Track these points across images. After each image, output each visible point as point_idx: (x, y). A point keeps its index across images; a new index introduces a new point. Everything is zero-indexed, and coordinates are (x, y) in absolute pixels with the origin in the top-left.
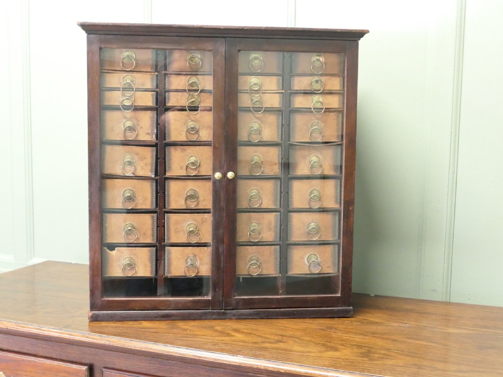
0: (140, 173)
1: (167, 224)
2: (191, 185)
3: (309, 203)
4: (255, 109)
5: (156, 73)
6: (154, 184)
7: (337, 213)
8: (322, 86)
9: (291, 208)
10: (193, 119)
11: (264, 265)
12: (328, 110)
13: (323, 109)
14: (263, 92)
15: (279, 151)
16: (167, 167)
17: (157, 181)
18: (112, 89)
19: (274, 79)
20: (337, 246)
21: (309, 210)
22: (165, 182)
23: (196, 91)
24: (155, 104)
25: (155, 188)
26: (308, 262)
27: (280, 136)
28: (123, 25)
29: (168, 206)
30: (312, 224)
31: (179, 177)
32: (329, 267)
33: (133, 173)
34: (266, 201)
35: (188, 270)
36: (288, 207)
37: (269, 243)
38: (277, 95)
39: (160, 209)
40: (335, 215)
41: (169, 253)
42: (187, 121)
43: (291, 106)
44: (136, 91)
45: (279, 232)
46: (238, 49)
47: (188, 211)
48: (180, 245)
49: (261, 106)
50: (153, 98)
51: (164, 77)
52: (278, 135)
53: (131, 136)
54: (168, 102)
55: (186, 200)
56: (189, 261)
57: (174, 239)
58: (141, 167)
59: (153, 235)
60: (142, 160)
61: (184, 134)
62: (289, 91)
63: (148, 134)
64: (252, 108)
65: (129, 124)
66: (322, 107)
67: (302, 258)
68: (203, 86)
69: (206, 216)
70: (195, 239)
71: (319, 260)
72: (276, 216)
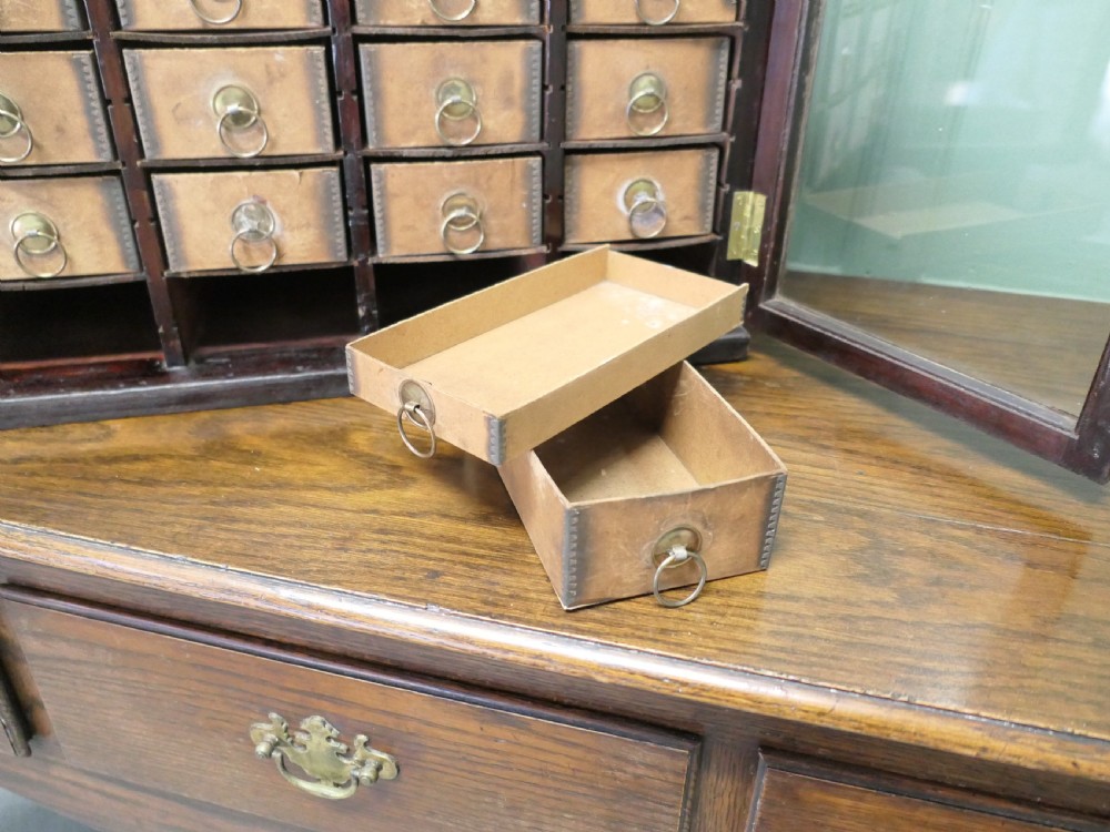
1: (138, 88)
3: (638, 6)
7: (726, 42)
9: (578, 24)
11: (493, 222)
20: (715, 154)
21: (640, 33)
26: (628, 202)
29: (131, 17)
30: (645, 81)
32: (686, 218)
35: (246, 250)
36: (568, 19)
37: (506, 149)
39: (104, 36)
40: (719, 47)
41: (169, 196)
45: (537, 112)
47: (209, 38)
48: (202, 164)
56: (244, 218)
57: (174, 149)
59: (94, 134)
67: (610, 193)
69: (280, 54)
70: (252, 144)
71: (661, 197)
72: (528, 52)
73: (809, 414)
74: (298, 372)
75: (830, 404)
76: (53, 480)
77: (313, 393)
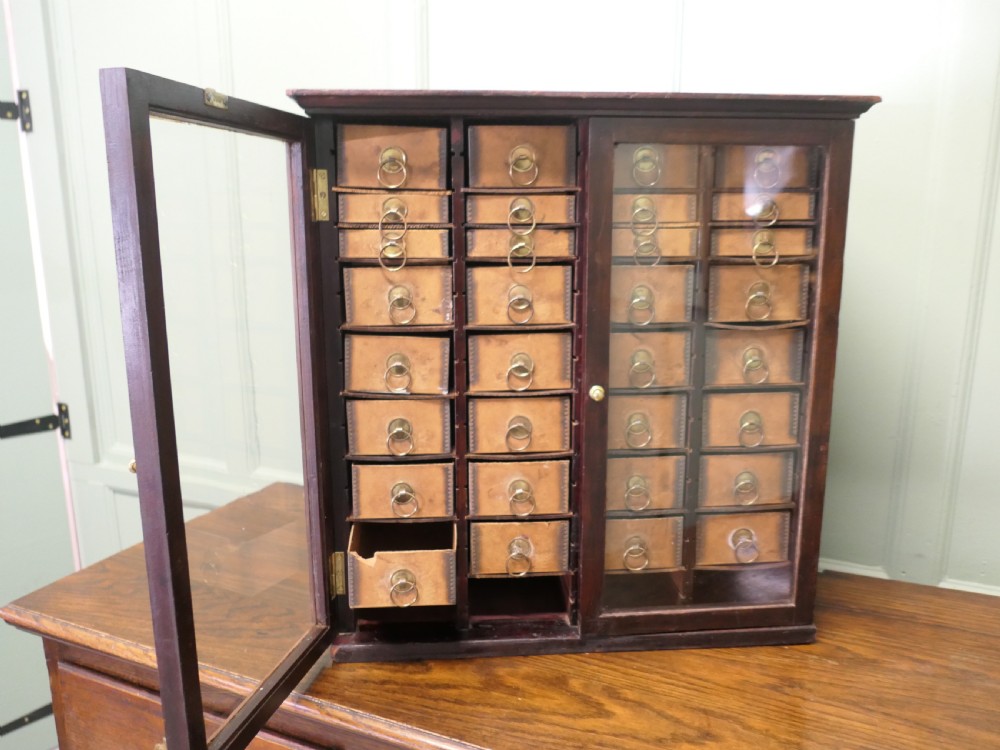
0: (420, 387)
1: (474, 482)
2: (517, 408)
3: (740, 438)
4: (642, 260)
5: (449, 193)
6: (448, 408)
7: (792, 455)
8: (774, 214)
9: (704, 449)
10: (521, 282)
11: (653, 553)
12: (785, 260)
13: (774, 257)
14: (661, 225)
15: (687, 341)
16: (471, 375)
17: (452, 402)
18: (362, 226)
19: (682, 199)
20: (787, 515)
21: (742, 451)
22: (467, 405)
23: (527, 225)
24: (446, 253)
25: (448, 416)
26: (735, 542)
27: (690, 313)
28: (379, 94)
29: (475, 448)
30: (744, 476)
31: (496, 394)
32: (772, 551)
33: (407, 389)
34: (660, 435)
35: (514, 564)
36: (701, 444)
37: (662, 512)
38: (687, 231)
39: (461, 457)
40: (787, 457)
41: (478, 533)
42: (509, 285)
43: (713, 252)
44: (408, 229)
45: (681, 492)
46: (614, 140)
47: (512, 457)
48: (497, 518)
49: (654, 255)
50: (443, 242)
51: (463, 200)
52: (687, 311)
53: (404, 318)
54: (473, 248)
55: (508, 437)
56: (515, 547)
57: (486, 510)
58: (423, 376)
59: (447, 503)
60: (424, 363)
61: (504, 310)
62: (710, 224)
63: (437, 311)
64: (637, 257)
65: (398, 294)
66: (771, 254)
67: (724, 536)
68: (542, 217)
69: (546, 465)
70: (525, 509)
71: (755, 539)
72: (678, 462)
73: (860, 686)
74: (534, 637)
75: (873, 679)
76: (406, 697)
77: (542, 651)
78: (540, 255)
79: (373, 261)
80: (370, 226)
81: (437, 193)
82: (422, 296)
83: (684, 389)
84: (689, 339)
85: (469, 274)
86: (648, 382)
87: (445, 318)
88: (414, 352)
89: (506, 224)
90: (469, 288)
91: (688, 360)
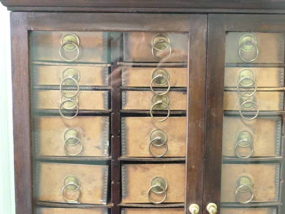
0: (87, 199)
4: (246, 113)
5: (109, 65)
6: (106, 213)
10: (160, 127)
14: (259, 89)
15: (276, 170)
16: (123, 192)
17: (109, 210)
18: (49, 87)
19: (274, 71)
22: (121, 212)
23: (164, 88)
24: (107, 106)
27: (278, 150)
31: (140, 206)
33: (78, 200)
38: (277, 93)
42: (151, 129)
44: (80, 90)
46: (226, 30)
49: (253, 110)
50: (104, 99)
52: (276, 148)
53: (75, 151)
54: (126, 104)
58: (89, 191)
60: (90, 183)
61: (147, 147)
64: (242, 111)
68: (174, 82)
78: (172, 109)
79: (56, 112)
80: (54, 88)
81: (101, 65)
82: (87, 137)
83: (275, 204)
84: (278, 169)
85: (123, 122)
86: (248, 199)
87: (104, 152)
88: (84, 175)
89: (150, 87)
90: (123, 131)
91: (278, 183)
